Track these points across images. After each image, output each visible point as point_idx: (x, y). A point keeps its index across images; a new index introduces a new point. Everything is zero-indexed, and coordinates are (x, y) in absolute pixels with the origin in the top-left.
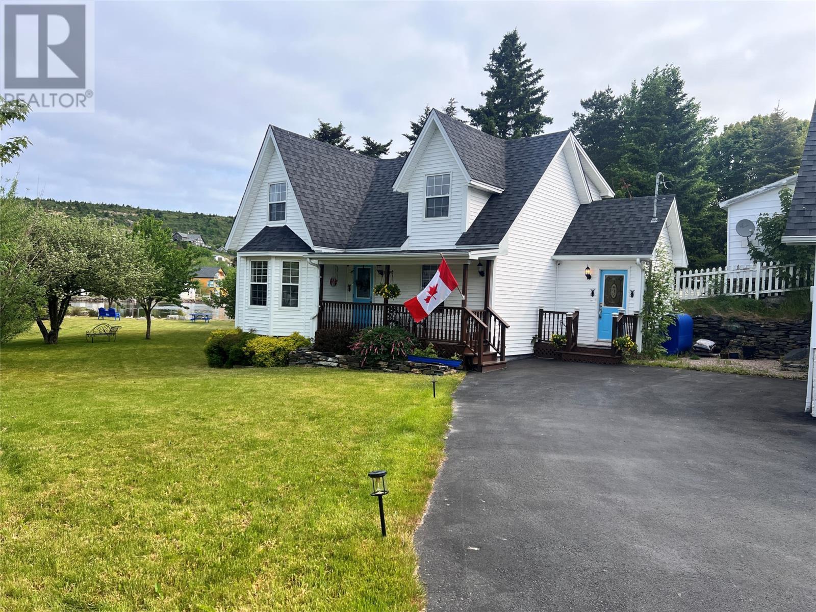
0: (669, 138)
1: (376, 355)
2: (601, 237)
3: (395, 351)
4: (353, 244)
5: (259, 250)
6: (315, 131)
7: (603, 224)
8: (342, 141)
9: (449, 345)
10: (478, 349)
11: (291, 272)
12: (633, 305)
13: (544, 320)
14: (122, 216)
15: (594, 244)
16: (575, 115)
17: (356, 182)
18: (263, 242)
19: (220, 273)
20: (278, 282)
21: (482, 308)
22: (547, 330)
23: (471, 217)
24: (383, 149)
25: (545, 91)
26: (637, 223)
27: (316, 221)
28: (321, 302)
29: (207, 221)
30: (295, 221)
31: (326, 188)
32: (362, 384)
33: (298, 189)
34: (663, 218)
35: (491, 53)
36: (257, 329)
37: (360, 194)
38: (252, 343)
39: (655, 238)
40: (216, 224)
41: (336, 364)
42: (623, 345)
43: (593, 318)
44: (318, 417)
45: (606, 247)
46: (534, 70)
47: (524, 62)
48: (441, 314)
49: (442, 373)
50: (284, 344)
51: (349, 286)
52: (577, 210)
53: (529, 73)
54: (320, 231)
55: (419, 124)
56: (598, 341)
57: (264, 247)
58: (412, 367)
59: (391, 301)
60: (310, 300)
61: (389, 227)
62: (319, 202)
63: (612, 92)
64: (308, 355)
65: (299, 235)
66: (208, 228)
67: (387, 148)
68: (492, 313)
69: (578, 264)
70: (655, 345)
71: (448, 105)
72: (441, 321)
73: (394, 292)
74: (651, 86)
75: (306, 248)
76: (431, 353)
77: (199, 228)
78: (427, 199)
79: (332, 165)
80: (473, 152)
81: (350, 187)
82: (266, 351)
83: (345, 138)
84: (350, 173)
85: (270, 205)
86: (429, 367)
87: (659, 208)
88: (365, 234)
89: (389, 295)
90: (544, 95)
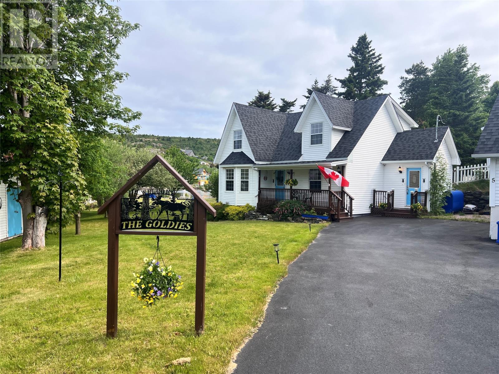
0: (456, 90)
1: (287, 214)
2: (407, 151)
3: (296, 212)
4: (274, 159)
5: (230, 164)
6: (255, 97)
7: (408, 143)
8: (270, 101)
9: (323, 209)
10: (337, 211)
11: (245, 174)
12: (425, 187)
13: (376, 195)
14: (149, 141)
15: (403, 154)
16: (402, 78)
17: (276, 127)
18: (231, 160)
19: (204, 172)
20: (238, 179)
21: (340, 190)
22: (378, 201)
23: (334, 144)
24: (292, 104)
25: (383, 67)
26: (427, 142)
27: (256, 149)
28: (259, 188)
29: (195, 142)
30: (246, 149)
31: (261, 131)
32: (279, 227)
33: (247, 133)
34: (441, 139)
35: (352, 47)
36: (229, 202)
37: (279, 133)
38: (227, 209)
39: (436, 150)
40: (200, 143)
41: (267, 219)
42: (416, 208)
43: (404, 194)
44: (259, 237)
45: (409, 156)
46: (376, 55)
47: (371, 51)
48: (320, 193)
49: (319, 222)
50: (242, 209)
51: (273, 180)
52: (395, 136)
53: (374, 56)
54: (258, 153)
55: (312, 89)
56: (406, 206)
57: (233, 162)
58: (304, 220)
59: (294, 187)
60: (254, 188)
61: (293, 150)
62: (258, 139)
63: (423, 64)
64: (254, 215)
65: (249, 156)
66: (196, 146)
67: (294, 103)
68: (345, 193)
69: (395, 166)
70: (438, 208)
71: (327, 79)
72: (318, 197)
73: (295, 183)
74: (447, 59)
75: (252, 162)
76: (314, 213)
77: (191, 146)
78: (311, 135)
79: (264, 119)
80: (335, 111)
81: (273, 129)
82: (234, 213)
83: (271, 99)
84: (273, 122)
85: (234, 141)
86: (312, 219)
87: (439, 134)
88: (281, 154)
89: (292, 185)
90: (383, 69)
